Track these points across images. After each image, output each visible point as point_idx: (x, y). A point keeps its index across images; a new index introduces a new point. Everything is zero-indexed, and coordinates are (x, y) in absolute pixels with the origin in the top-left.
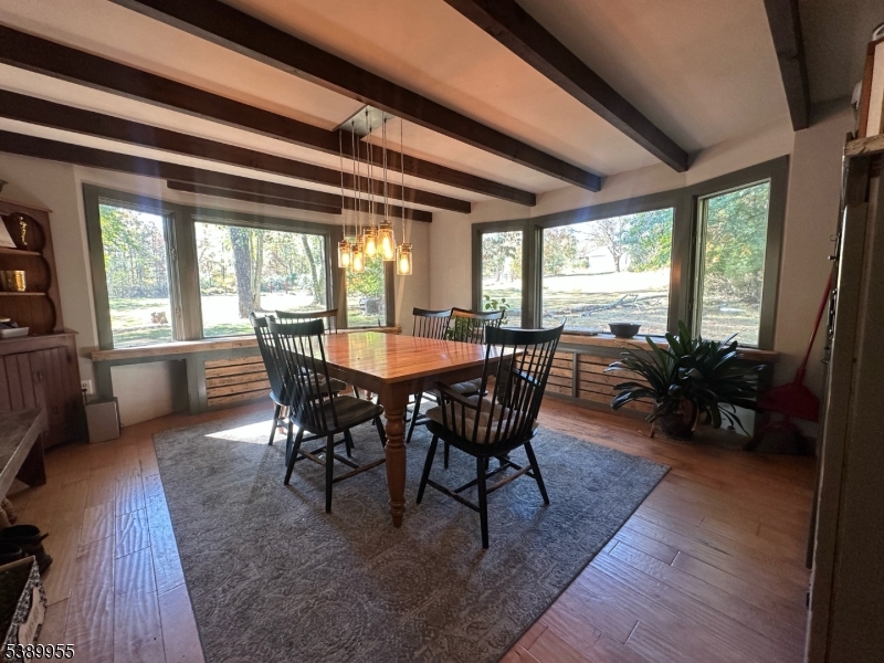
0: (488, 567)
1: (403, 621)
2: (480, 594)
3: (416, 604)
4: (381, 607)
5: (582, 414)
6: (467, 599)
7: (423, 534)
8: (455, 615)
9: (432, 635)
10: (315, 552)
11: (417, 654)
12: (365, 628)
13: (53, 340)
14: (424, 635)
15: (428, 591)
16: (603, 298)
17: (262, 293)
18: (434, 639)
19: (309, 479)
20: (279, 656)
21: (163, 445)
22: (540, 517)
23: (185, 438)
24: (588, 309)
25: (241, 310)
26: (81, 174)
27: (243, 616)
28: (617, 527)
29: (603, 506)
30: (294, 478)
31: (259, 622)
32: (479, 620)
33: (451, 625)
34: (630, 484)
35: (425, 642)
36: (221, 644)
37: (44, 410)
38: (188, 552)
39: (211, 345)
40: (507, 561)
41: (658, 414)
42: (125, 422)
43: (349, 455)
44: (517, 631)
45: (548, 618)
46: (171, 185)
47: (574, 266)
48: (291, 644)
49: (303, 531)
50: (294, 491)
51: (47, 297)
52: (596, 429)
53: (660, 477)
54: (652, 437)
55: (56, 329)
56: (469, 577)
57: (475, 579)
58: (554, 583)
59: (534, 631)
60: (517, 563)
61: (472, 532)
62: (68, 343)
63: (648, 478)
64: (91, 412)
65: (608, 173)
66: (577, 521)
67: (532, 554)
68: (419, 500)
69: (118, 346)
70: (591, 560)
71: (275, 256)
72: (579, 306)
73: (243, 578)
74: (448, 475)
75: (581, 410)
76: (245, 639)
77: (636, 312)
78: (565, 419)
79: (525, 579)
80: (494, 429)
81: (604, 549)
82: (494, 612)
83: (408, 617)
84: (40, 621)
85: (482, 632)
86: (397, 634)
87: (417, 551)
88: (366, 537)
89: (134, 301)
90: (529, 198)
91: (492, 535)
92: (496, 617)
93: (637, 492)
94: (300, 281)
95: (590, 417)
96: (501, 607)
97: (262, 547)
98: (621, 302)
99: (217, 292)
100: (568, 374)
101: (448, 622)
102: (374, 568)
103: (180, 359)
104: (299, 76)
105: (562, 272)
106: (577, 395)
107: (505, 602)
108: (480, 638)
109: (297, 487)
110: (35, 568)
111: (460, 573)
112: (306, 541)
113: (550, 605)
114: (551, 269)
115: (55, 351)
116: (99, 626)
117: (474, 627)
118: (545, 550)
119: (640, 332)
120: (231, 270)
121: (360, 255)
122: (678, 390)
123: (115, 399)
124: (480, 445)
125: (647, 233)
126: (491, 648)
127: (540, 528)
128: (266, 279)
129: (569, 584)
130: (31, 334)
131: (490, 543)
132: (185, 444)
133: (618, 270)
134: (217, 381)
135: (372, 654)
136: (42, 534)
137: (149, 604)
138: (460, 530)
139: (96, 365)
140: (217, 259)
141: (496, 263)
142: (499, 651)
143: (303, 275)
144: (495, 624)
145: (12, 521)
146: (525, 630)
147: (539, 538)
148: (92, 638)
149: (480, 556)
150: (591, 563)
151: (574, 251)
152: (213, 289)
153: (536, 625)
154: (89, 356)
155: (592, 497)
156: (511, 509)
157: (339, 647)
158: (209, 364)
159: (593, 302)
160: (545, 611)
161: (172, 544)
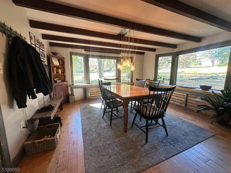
0: (146, 148)
1: (123, 154)
2: (142, 153)
3: (126, 151)
4: (118, 149)
5: (186, 112)
6: (139, 154)
7: (131, 136)
8: (135, 156)
9: (129, 159)
10: (106, 134)
11: (124, 162)
12: (114, 153)
13: (64, 83)
14: (127, 159)
15: (130, 149)
16: (205, 75)
17: (104, 73)
18: (129, 160)
19: (108, 118)
20: (96, 153)
21: (81, 105)
22: (164, 139)
23: (85, 104)
24: (197, 79)
25: (99, 77)
26: (70, 50)
27: (91, 143)
28: (189, 147)
29: (186, 140)
30: (105, 117)
31: (94, 145)
32: (141, 159)
33: (134, 159)
34: (198, 136)
35: (127, 160)
36: (87, 147)
37: (63, 96)
38: (83, 128)
39: (91, 85)
40: (152, 148)
41: (214, 116)
42: (75, 100)
43: (117, 114)
44: (150, 165)
45: (160, 165)
46: (85, 50)
47: (195, 65)
48: (99, 151)
49: (105, 129)
50: (104, 120)
51: (64, 75)
52: (190, 117)
53: (211, 136)
54: (212, 123)
55: (65, 81)
56: (141, 149)
57: (142, 150)
58: (164, 157)
59: (155, 167)
60: (154, 149)
61: (144, 138)
62: (67, 83)
63: (205, 136)
64: (70, 97)
65: (203, 36)
66: (176, 143)
67: (159, 148)
68: (132, 127)
69: (75, 84)
70: (177, 154)
71: (107, 64)
72: (194, 78)
73: (92, 136)
74: (141, 123)
75: (187, 111)
76: (91, 148)
77: (218, 81)
78: (180, 113)
79: (156, 153)
80: (151, 113)
81: (183, 152)
82: (145, 159)
83: (124, 153)
84: (60, 134)
85: (141, 162)
86: (121, 156)
87: (129, 139)
88: (118, 133)
89: (79, 74)
90: (174, 46)
91: (149, 140)
92: (146, 160)
93: (200, 139)
94: (113, 69)
95: (189, 113)
96: (147, 158)
97: (96, 130)
98: (212, 77)
99: (95, 72)
100: (184, 100)
101: (133, 158)
102: (118, 140)
103: (85, 88)
104: (108, 25)
105: (190, 67)
106: (186, 106)
107: (149, 157)
108: (140, 163)
109: (105, 119)
110: (60, 125)
111: (138, 147)
112: (105, 131)
113: (161, 162)
114: (186, 65)
115: (65, 85)
116: (68, 138)
117: (139, 161)
118: (164, 148)
119: (211, 89)
120: (98, 67)
121: (122, 66)
122: (223, 109)
123: (74, 95)
124: (147, 117)
125: (225, 53)
126: (143, 167)
127: (163, 142)
128: (105, 69)
129: (168, 158)
130: (61, 82)
131: (148, 142)
132: (85, 106)
133: (213, 66)
134: (92, 93)
135: (115, 159)
136: (61, 119)
137: (76, 136)
138: (141, 137)
139: (71, 88)
140: (95, 65)
141: (167, 64)
142: (145, 168)
143: (113, 68)
144: (145, 161)
145: (58, 116)
146: (153, 166)
147: (163, 144)
148: (67, 139)
149: (145, 144)
150: (177, 155)
151: (196, 60)
152: (94, 71)
153: (156, 166)
154: (70, 86)
155: (183, 137)
156: (156, 135)
157: (108, 155)
158: (91, 89)
159: (200, 77)
160: (160, 163)
161: (81, 126)
